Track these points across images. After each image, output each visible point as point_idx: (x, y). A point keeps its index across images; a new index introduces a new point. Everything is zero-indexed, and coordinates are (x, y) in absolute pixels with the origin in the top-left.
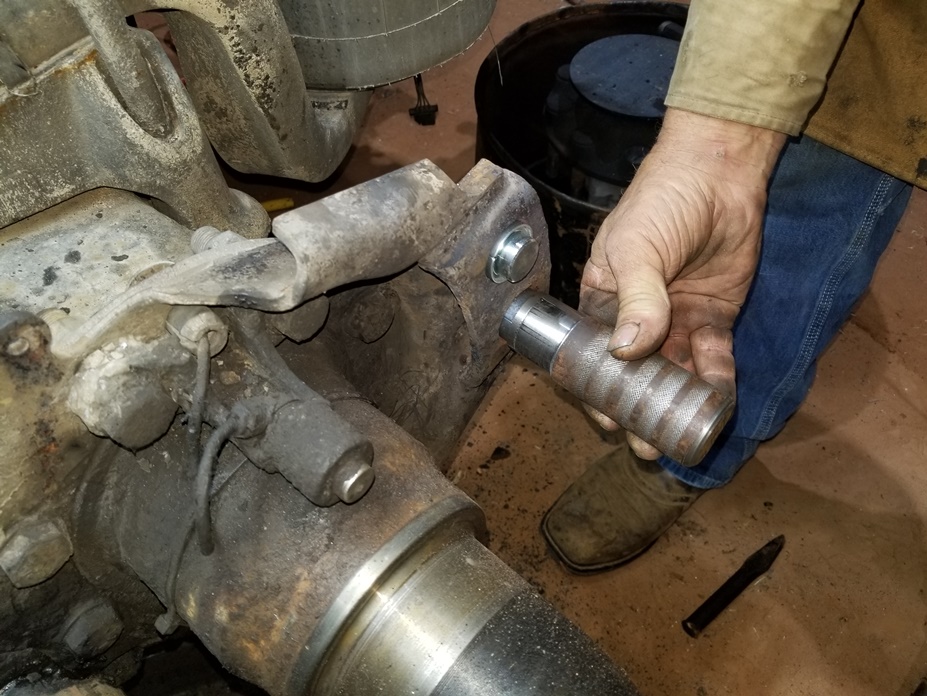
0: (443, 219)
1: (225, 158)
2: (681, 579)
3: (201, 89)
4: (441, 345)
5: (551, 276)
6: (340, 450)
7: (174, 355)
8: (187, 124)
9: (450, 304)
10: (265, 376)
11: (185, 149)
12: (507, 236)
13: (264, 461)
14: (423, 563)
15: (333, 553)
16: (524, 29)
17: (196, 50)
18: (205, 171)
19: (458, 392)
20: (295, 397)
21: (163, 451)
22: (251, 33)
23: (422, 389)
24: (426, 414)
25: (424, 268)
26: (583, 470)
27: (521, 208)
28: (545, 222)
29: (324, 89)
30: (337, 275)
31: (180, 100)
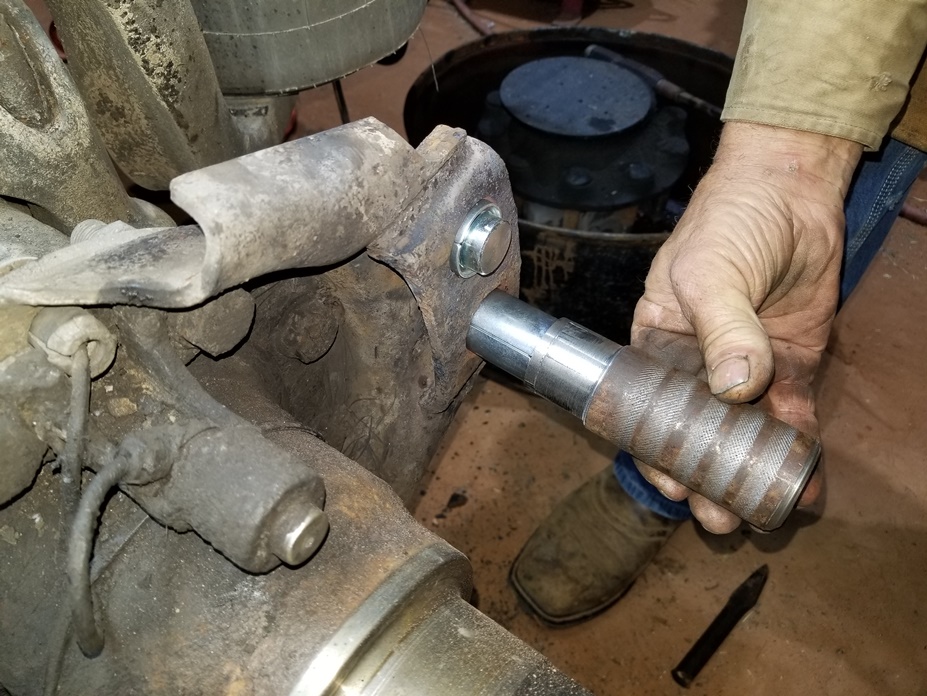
0: (397, 188)
1: (126, 171)
2: (665, 622)
3: (92, 85)
4: (396, 365)
5: (522, 275)
6: (277, 489)
7: (37, 375)
8: (70, 111)
9: (405, 310)
10: (170, 402)
11: (67, 141)
12: (474, 216)
13: (170, 515)
14: (401, 641)
15: (275, 637)
16: (449, 56)
17: (83, 37)
18: (95, 170)
19: (419, 420)
20: (212, 424)
21: (33, 513)
22: (148, 9)
23: (375, 420)
24: (381, 451)
25: (374, 256)
26: (548, 512)
27: (489, 183)
28: (514, 205)
29: (240, 94)
30: (263, 254)
31: (60, 82)
